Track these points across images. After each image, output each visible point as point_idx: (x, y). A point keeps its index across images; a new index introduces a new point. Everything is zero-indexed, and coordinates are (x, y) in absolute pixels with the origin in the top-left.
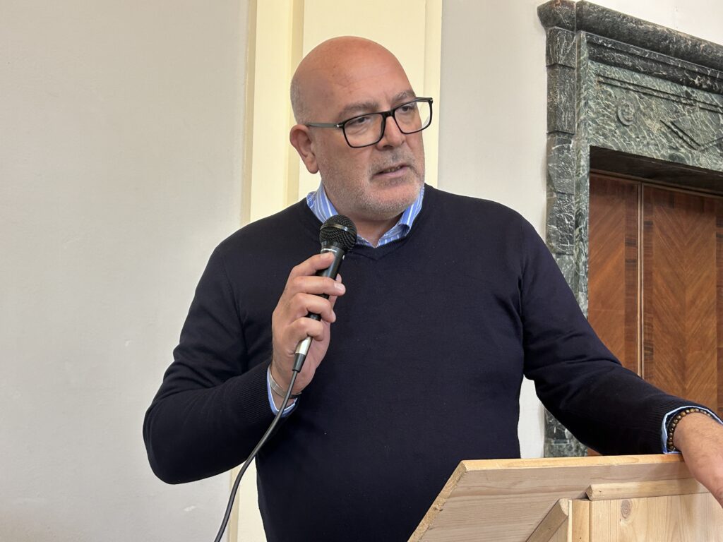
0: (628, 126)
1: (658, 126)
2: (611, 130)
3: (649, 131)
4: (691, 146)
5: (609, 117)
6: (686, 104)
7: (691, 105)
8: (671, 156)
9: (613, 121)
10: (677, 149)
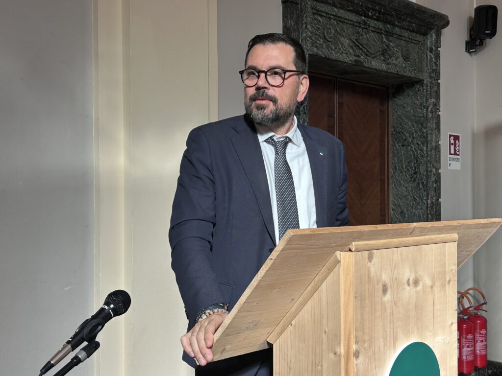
0: (330, 42)
1: (348, 41)
2: (320, 44)
3: (342, 45)
4: (366, 55)
5: (319, 35)
6: (364, 28)
7: (366, 29)
8: (356, 61)
9: (321, 38)
10: (358, 56)
